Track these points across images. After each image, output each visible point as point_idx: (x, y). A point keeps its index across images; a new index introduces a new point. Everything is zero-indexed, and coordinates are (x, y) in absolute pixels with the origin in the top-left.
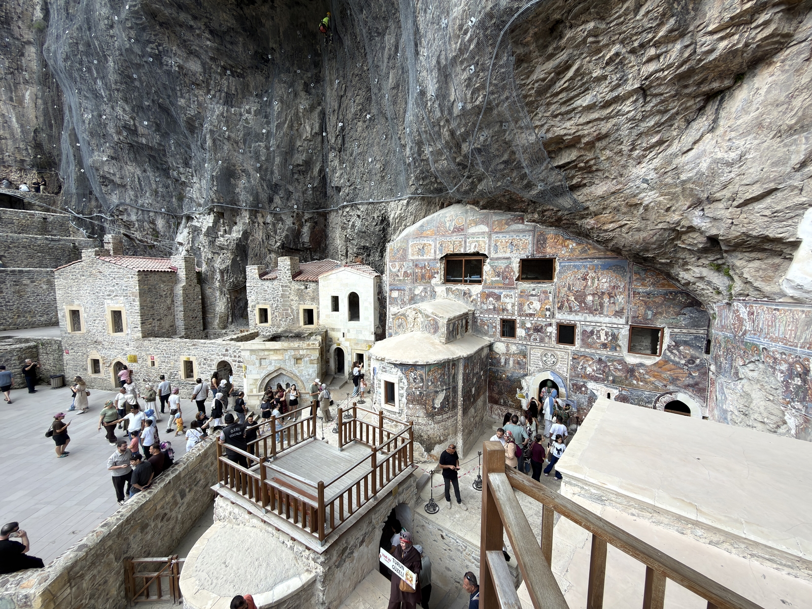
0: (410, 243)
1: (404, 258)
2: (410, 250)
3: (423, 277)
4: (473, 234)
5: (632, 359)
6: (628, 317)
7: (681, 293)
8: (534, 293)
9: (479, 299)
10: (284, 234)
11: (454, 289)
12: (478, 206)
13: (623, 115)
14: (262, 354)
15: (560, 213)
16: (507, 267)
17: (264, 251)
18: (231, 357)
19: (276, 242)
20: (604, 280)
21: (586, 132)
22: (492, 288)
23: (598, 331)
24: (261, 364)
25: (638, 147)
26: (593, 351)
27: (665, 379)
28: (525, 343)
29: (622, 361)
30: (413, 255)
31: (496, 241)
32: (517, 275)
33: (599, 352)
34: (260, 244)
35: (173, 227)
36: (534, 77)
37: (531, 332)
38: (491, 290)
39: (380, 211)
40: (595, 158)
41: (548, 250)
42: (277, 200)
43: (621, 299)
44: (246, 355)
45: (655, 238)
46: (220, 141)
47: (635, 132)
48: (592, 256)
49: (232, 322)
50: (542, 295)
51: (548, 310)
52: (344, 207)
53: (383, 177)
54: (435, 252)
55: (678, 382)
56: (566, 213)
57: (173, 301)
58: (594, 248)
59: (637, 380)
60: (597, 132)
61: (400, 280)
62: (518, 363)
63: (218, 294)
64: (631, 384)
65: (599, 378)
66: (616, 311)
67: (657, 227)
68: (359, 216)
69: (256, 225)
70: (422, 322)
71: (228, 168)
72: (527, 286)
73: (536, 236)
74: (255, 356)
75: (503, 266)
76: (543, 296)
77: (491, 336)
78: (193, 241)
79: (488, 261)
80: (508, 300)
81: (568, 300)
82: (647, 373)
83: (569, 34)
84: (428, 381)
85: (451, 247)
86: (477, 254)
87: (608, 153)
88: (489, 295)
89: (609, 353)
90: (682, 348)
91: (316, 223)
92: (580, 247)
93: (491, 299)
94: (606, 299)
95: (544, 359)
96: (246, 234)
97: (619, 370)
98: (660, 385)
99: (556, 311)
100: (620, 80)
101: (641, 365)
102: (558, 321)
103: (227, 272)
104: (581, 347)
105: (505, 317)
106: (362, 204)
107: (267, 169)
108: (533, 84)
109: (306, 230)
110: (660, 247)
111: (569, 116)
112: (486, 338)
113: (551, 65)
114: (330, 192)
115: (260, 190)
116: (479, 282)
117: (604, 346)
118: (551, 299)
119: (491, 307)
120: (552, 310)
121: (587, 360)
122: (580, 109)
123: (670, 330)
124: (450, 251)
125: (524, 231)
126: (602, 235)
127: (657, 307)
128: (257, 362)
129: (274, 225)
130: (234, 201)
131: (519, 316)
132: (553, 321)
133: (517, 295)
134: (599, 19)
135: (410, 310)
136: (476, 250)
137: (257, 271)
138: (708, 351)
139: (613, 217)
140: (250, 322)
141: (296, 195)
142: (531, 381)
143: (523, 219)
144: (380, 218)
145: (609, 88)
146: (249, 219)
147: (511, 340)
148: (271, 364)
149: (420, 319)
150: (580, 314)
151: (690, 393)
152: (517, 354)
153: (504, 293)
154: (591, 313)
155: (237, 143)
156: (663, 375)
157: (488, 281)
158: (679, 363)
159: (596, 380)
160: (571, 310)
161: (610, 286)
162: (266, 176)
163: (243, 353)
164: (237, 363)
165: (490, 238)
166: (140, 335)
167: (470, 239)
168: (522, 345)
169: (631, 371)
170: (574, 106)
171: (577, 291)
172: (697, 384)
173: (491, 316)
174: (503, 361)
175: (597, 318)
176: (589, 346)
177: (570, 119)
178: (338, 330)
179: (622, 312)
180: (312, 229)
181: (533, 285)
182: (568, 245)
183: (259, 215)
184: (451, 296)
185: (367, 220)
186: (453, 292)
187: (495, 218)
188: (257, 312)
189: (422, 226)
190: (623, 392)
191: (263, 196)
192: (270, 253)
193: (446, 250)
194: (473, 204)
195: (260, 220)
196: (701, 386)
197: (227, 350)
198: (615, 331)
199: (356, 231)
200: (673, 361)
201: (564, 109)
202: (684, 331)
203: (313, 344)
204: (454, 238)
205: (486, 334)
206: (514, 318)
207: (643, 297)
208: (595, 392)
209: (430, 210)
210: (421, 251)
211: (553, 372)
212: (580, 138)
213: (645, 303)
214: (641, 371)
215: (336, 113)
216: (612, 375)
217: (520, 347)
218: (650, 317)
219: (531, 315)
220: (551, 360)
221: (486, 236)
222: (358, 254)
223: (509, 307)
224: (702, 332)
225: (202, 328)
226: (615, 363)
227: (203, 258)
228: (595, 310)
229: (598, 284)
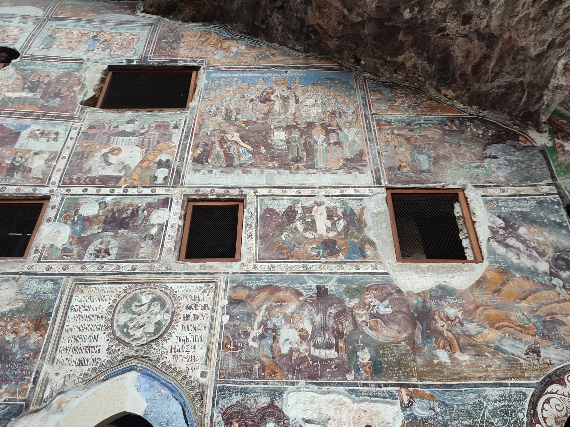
6: (377, 171)
8: (129, 128)
16: (68, 74)
23: (308, 210)
26: (298, 268)
28: (57, 268)
29: (386, 290)
32: (91, 94)
33: (315, 268)
41: (184, 53)
48: (281, 65)
50: (152, 132)
51: (167, 164)
58: (284, 54)
64: (434, 370)
65: (326, 363)
66: (347, 160)
73: (158, 32)
75: (56, 72)
76: (154, 134)
79: (16, 60)
80: (39, 144)
81: (223, 141)
89: (347, 268)
90: (523, 231)
92: (254, 52)
97: (386, 320)
99: (188, 168)
102: (191, 191)
104: (260, 259)
118: (176, 140)
120: (175, 165)
121: (281, 302)
123: (481, 191)
125: (132, 23)
127: (434, 148)
131: (63, 184)
132: (176, 193)
133: (74, 133)
143: (133, 8)
150: (255, 171)
153: (33, 127)
154: (285, 166)
160: (230, 163)
161: (324, 112)
165: (40, 25)
171: (247, 123)
175: (300, 178)
179: (361, 161)
181: (130, 114)
182: (229, 48)
187: (69, 2)
198: (353, 205)
202: (510, 191)
206: (44, 191)
213: (408, 139)
219: (105, 181)
221: (32, 21)
224: (546, 190)
228: (295, 160)
229: (298, 110)
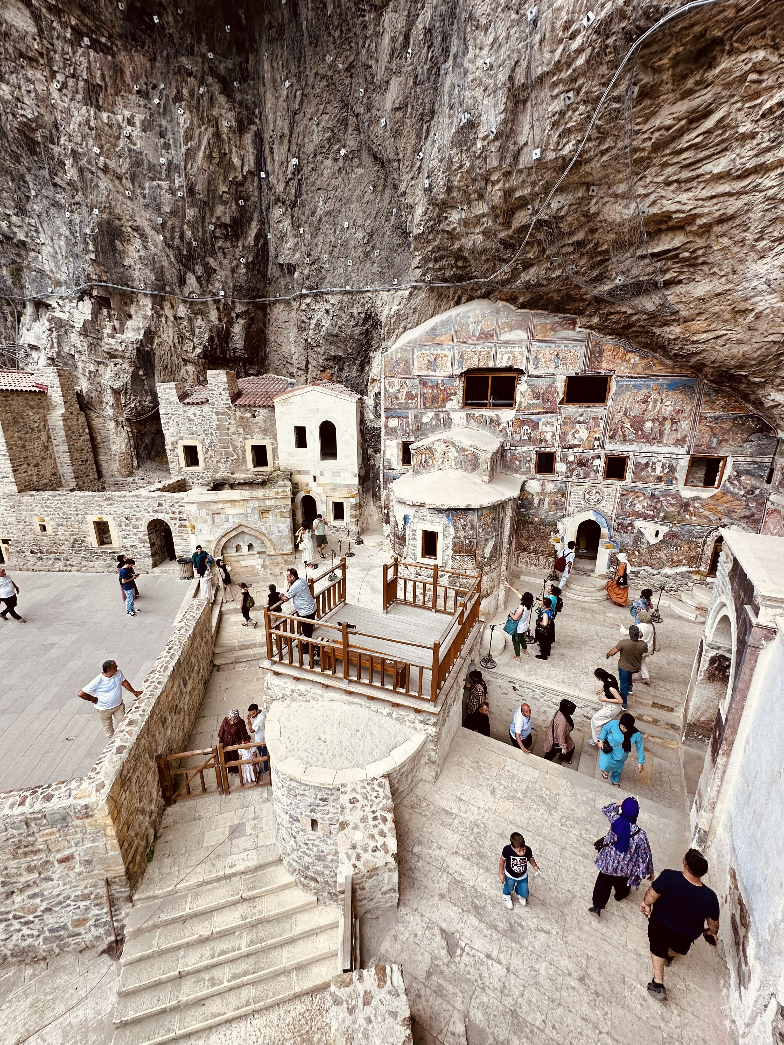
0: (416, 353)
1: (406, 373)
2: (416, 363)
3: (434, 399)
4: (507, 342)
5: (687, 493)
6: (690, 446)
7: (752, 417)
8: (581, 419)
9: (510, 428)
10: (206, 336)
11: (477, 414)
12: (514, 304)
13: (761, 191)
14: (214, 507)
15: (635, 318)
16: (550, 386)
17: (177, 361)
18: (167, 513)
19: (194, 347)
20: (668, 403)
21: (706, 210)
22: (528, 413)
24: (213, 521)
25: (766, 237)
26: (646, 486)
27: (720, 512)
28: (565, 479)
29: (676, 496)
30: (420, 369)
31: (537, 352)
32: (561, 396)
33: (652, 486)
34: (170, 350)
35: (10, 319)
36: (657, 122)
37: (574, 466)
38: (526, 416)
39: (363, 305)
40: (705, 247)
41: (604, 365)
42: (191, 280)
43: (684, 425)
44: (191, 509)
45: (759, 352)
46: (92, 173)
47: (769, 216)
48: (657, 374)
49: (139, 467)
50: (591, 421)
51: (598, 439)
52: (303, 296)
53: (367, 254)
54: (453, 366)
55: (734, 514)
56: (645, 317)
57: (49, 437)
58: (661, 363)
59: (691, 515)
60: (722, 212)
61: (401, 404)
62: (555, 503)
63: (111, 425)
64: (682, 520)
65: (649, 515)
66: (678, 440)
67: (766, 339)
68: (327, 312)
69: (163, 320)
70: (455, 458)
71: (109, 222)
72: (572, 410)
73: (590, 347)
74: (205, 511)
75: (544, 385)
76: (592, 423)
77: (523, 473)
78: (59, 343)
79: (524, 378)
80: (548, 428)
81: (622, 427)
82: (703, 507)
83: (725, 64)
84: (478, 527)
85: (476, 358)
86: (510, 369)
87: (725, 241)
88: (524, 423)
89: (664, 487)
90: (743, 478)
91: (252, 319)
92: (644, 362)
93: (526, 427)
94: (668, 425)
95: (587, 497)
96: (150, 335)
97: (673, 505)
98: (713, 518)
99: (607, 441)
100: (773, 142)
101: (698, 498)
102: (608, 452)
103: (126, 393)
105: (543, 449)
106: (332, 293)
107: (173, 228)
108: (652, 133)
109: (237, 329)
110: (761, 363)
111: (689, 185)
112: (516, 475)
113: (683, 107)
114: (273, 271)
115: (166, 264)
116: (511, 406)
117: (659, 479)
118: (602, 426)
119: (526, 437)
120: (602, 439)
121: (638, 496)
122: (708, 176)
123: (734, 459)
124: (473, 363)
125: (575, 340)
126: (687, 347)
127: (724, 434)
128: (209, 518)
129: (190, 320)
130: (125, 280)
131: (560, 447)
132: (603, 453)
133: (559, 422)
134: (772, 47)
135: (438, 443)
136: (510, 363)
137: (174, 391)
138: (769, 481)
139: (709, 325)
140: (171, 466)
141: (221, 275)
142: (569, 523)
143: (574, 323)
144: (363, 315)
145: (755, 152)
146: (152, 309)
147: (548, 476)
148: (228, 520)
149: (453, 453)
150: (635, 443)
151: (744, 525)
152: (555, 493)
153: (543, 420)
154: (649, 442)
155: (120, 178)
156: (719, 508)
157: (524, 405)
158: (737, 494)
159: (645, 517)
160: (624, 439)
161: (674, 410)
162: (173, 239)
163: (187, 508)
164: (178, 522)
165: (529, 348)
166: (15, 488)
167: (502, 349)
168: (562, 482)
169: (685, 506)
170: (700, 171)
171: (634, 417)
172: (752, 515)
173: (524, 448)
174: (536, 502)
175: (655, 448)
176: (642, 480)
177: (687, 190)
178: (307, 473)
179: (684, 440)
180: (248, 329)
181: (580, 410)
182: (629, 360)
183: (167, 304)
184: (473, 424)
185: (341, 318)
186: (475, 419)
187: (537, 321)
188: (180, 452)
189: (434, 329)
190: (674, 529)
191: (171, 274)
192: (185, 365)
193: (469, 363)
194: (507, 300)
195: (168, 312)
196: (756, 517)
197: (160, 505)
198: (674, 462)
199: (323, 334)
200: (731, 493)
201: (685, 174)
202: (749, 459)
203: (283, 492)
204: (479, 348)
205: (517, 470)
206: (554, 450)
207: (710, 422)
208: (642, 530)
209: (440, 307)
210: (433, 364)
211: (597, 512)
212: (696, 216)
213: (712, 429)
214: (696, 505)
215: (286, 141)
216: (664, 511)
217: (559, 484)
218: (714, 445)
219: (575, 446)
220: (594, 498)
221: (524, 345)
222: (325, 368)
223: (549, 437)
224: (767, 460)
225: (96, 476)
226: (669, 498)
227: (80, 370)
228: (654, 439)
229: (661, 408)
